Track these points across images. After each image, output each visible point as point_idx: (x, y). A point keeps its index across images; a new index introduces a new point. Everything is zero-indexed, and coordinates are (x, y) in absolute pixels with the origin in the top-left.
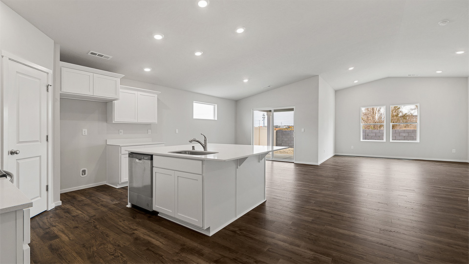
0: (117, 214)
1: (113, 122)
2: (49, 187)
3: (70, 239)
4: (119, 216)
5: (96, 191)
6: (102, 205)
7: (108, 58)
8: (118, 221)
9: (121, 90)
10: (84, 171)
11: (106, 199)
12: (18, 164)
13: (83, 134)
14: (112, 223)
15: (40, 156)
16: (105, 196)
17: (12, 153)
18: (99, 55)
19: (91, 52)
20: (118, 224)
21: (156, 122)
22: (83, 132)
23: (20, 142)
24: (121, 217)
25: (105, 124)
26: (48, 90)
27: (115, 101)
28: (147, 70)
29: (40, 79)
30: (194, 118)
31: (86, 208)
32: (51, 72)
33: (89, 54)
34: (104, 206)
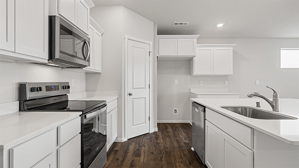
0: (180, 153)
1: (194, 75)
2: (150, 118)
3: (143, 162)
4: (181, 156)
5: (181, 127)
6: (177, 140)
7: (186, 24)
8: (178, 161)
9: (197, 48)
10: (176, 110)
11: (182, 135)
12: (133, 101)
13: (175, 84)
14: (173, 161)
15: (145, 98)
16: (183, 133)
17: (130, 95)
18: (180, 24)
19: (175, 23)
20: (175, 164)
21: (232, 73)
22: (175, 83)
23: (134, 88)
24: (182, 158)
25: (189, 76)
26: (149, 55)
27: (195, 58)
28: (220, 25)
29: (145, 49)
30: (281, 67)
31: (167, 139)
32: (151, 43)
33: (174, 25)
34: (177, 142)
